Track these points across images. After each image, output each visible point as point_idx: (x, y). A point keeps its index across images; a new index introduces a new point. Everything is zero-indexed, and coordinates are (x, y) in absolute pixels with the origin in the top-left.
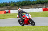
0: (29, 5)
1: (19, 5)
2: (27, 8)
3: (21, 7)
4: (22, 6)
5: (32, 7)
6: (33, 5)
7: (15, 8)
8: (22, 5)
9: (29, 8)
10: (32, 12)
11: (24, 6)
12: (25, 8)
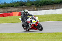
0: (50, 4)
1: (38, 4)
2: (48, 8)
3: (39, 7)
4: (42, 6)
5: (55, 7)
6: (55, 5)
7: (32, 9)
8: (41, 4)
9: (50, 9)
10: (54, 14)
11: (44, 6)
12: (45, 8)
